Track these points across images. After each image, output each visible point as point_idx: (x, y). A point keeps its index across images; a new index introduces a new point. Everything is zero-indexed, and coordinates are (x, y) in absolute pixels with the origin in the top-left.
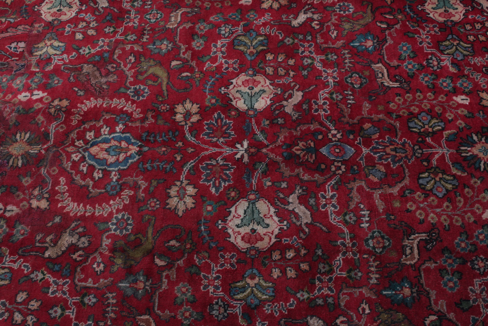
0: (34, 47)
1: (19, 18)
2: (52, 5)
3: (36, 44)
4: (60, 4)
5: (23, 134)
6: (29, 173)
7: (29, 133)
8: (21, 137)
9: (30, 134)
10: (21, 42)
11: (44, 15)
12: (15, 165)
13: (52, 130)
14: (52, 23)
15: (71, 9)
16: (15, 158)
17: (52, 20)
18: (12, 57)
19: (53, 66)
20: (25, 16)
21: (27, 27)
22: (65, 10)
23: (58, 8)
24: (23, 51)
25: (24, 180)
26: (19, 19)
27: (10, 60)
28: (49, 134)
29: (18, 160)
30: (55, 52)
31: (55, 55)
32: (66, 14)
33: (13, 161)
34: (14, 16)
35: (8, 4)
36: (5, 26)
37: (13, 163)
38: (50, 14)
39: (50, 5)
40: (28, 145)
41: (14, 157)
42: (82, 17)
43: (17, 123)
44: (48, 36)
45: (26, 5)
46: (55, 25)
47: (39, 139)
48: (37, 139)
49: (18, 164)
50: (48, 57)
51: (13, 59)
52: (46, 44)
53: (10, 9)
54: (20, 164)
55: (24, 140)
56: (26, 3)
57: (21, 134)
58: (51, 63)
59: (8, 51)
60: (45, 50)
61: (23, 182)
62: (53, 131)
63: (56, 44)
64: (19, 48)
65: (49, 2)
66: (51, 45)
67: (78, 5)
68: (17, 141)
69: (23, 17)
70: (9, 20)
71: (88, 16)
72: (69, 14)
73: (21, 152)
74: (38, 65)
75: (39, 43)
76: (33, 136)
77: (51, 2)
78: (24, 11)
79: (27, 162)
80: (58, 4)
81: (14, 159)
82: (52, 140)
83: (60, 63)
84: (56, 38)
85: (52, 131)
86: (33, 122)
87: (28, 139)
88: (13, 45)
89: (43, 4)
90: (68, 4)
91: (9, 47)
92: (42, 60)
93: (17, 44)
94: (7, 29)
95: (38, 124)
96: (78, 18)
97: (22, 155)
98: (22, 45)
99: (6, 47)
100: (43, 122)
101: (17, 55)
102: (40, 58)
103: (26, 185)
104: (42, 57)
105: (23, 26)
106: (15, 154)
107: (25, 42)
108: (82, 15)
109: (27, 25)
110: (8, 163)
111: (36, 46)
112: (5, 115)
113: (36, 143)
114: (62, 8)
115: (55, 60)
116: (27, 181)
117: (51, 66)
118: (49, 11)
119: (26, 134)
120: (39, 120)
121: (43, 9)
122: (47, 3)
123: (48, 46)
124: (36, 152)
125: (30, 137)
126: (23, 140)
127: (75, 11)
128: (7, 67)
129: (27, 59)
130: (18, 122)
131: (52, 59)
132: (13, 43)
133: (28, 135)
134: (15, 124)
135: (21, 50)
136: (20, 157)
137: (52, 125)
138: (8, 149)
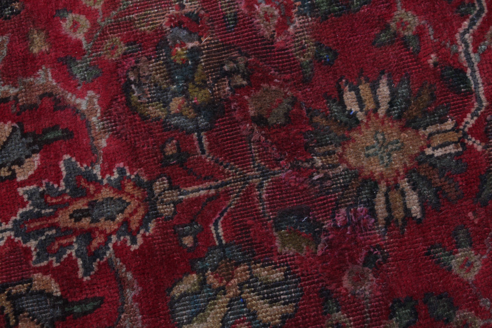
5: (364, 89)
6: (461, 235)
7: (384, 80)
8: (360, 102)
9: (389, 84)
12: (399, 214)
13: (467, 54)
16: (389, 189)
25: (455, 262)
28: (463, 71)
29: (403, 193)
33: (387, 201)
37: (389, 209)
40: (403, 129)
41: (383, 187)
43: (325, 55)
47: (433, 97)
48: (426, 97)
49: (407, 211)
54: (416, 209)
55: (381, 112)
57: (357, 92)
61: (456, 270)
62: (475, 58)
68: (358, 122)
73: (398, 162)
76: (403, 91)
79: (436, 195)
81: (386, 195)
82: (481, 89)
85: (469, 59)
86: (383, 38)
87: (391, 104)
95: (404, 43)
97: (408, 172)
100: (420, 33)
103: (471, 277)
106: (382, 175)
110: (372, 212)
112: (266, 30)
113: (425, 113)
116: (467, 265)
119: (374, 88)
120: (403, 25)
124: (451, 149)
125: (393, 94)
126: (375, 111)
130: (329, 50)
133: (384, 90)
134: (317, 57)
136: (405, 184)
137: (458, 36)
138: (342, 159)
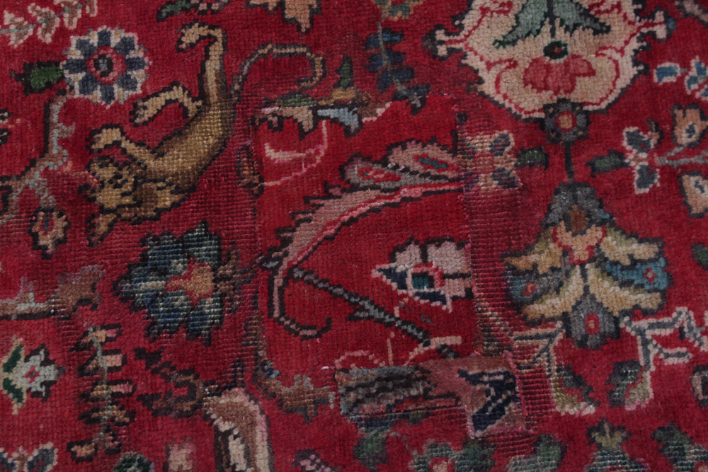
0: (516, 272)
1: (379, 102)
2: (509, 21)
3: (517, 255)
4: (550, 15)
10: (439, 243)
11: (488, 77)
14: (549, 124)
15: (605, 39)
17: (545, 108)
18: (429, 334)
19: (647, 376)
20: (401, 88)
21: (433, 151)
22: (580, 43)
23: (545, 39)
24: (469, 291)
26: (380, 111)
27: (420, 349)
30: (630, 298)
31: (637, 312)
32: (591, 72)
34: (350, 94)
35: (295, 24)
36: (323, 149)
38: (520, 70)
39: (501, 26)
42: (672, 79)
44: (561, 202)
45: (390, 28)
46: (566, 138)
50: (608, 327)
51: (436, 342)
52: (567, 251)
53: (314, 48)
56: (385, 14)
58: (635, 363)
59: (393, 298)
60: (574, 287)
63: (619, 248)
64: (444, 277)
65: (494, 7)
66: (596, 256)
67: (631, 16)
69: (395, 97)
70: (331, 113)
71: (693, 72)
72: (603, 65)
74: (578, 381)
75: (528, 249)
77: (505, 8)
78: (385, 61)
80: (540, 17)
83: (676, 359)
84: (600, 214)
88: (407, 261)
89: (469, 20)
90: (585, 13)
91: (390, 273)
92: (582, 343)
93: (424, 255)
94: (342, 171)
96: (655, 90)
98: (448, 258)
99: (375, 274)
101: (447, 324)
102: (568, 334)
104: (578, 330)
105: (414, 150)
107: (460, 246)
108: (670, 72)
109: (432, 140)
111: (521, 263)
114: (561, 35)
115: (645, 343)
117: (638, 378)
118: (505, 53)
121: (473, 42)
122: (484, 11)
123: (582, 264)
127: (629, 50)
128: (425, 396)
129: (505, 345)
131: (634, 339)
132: (402, 250)
135: (454, 289)
